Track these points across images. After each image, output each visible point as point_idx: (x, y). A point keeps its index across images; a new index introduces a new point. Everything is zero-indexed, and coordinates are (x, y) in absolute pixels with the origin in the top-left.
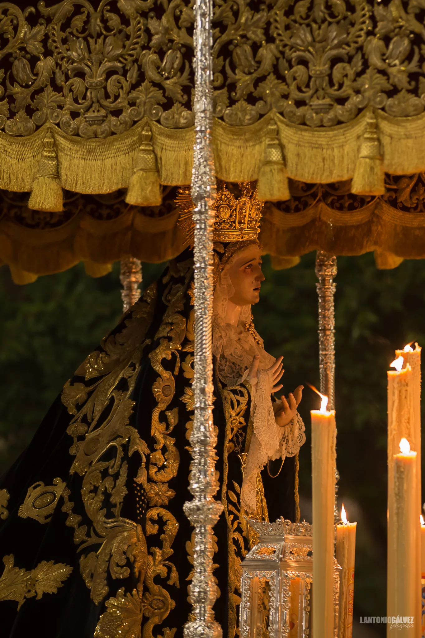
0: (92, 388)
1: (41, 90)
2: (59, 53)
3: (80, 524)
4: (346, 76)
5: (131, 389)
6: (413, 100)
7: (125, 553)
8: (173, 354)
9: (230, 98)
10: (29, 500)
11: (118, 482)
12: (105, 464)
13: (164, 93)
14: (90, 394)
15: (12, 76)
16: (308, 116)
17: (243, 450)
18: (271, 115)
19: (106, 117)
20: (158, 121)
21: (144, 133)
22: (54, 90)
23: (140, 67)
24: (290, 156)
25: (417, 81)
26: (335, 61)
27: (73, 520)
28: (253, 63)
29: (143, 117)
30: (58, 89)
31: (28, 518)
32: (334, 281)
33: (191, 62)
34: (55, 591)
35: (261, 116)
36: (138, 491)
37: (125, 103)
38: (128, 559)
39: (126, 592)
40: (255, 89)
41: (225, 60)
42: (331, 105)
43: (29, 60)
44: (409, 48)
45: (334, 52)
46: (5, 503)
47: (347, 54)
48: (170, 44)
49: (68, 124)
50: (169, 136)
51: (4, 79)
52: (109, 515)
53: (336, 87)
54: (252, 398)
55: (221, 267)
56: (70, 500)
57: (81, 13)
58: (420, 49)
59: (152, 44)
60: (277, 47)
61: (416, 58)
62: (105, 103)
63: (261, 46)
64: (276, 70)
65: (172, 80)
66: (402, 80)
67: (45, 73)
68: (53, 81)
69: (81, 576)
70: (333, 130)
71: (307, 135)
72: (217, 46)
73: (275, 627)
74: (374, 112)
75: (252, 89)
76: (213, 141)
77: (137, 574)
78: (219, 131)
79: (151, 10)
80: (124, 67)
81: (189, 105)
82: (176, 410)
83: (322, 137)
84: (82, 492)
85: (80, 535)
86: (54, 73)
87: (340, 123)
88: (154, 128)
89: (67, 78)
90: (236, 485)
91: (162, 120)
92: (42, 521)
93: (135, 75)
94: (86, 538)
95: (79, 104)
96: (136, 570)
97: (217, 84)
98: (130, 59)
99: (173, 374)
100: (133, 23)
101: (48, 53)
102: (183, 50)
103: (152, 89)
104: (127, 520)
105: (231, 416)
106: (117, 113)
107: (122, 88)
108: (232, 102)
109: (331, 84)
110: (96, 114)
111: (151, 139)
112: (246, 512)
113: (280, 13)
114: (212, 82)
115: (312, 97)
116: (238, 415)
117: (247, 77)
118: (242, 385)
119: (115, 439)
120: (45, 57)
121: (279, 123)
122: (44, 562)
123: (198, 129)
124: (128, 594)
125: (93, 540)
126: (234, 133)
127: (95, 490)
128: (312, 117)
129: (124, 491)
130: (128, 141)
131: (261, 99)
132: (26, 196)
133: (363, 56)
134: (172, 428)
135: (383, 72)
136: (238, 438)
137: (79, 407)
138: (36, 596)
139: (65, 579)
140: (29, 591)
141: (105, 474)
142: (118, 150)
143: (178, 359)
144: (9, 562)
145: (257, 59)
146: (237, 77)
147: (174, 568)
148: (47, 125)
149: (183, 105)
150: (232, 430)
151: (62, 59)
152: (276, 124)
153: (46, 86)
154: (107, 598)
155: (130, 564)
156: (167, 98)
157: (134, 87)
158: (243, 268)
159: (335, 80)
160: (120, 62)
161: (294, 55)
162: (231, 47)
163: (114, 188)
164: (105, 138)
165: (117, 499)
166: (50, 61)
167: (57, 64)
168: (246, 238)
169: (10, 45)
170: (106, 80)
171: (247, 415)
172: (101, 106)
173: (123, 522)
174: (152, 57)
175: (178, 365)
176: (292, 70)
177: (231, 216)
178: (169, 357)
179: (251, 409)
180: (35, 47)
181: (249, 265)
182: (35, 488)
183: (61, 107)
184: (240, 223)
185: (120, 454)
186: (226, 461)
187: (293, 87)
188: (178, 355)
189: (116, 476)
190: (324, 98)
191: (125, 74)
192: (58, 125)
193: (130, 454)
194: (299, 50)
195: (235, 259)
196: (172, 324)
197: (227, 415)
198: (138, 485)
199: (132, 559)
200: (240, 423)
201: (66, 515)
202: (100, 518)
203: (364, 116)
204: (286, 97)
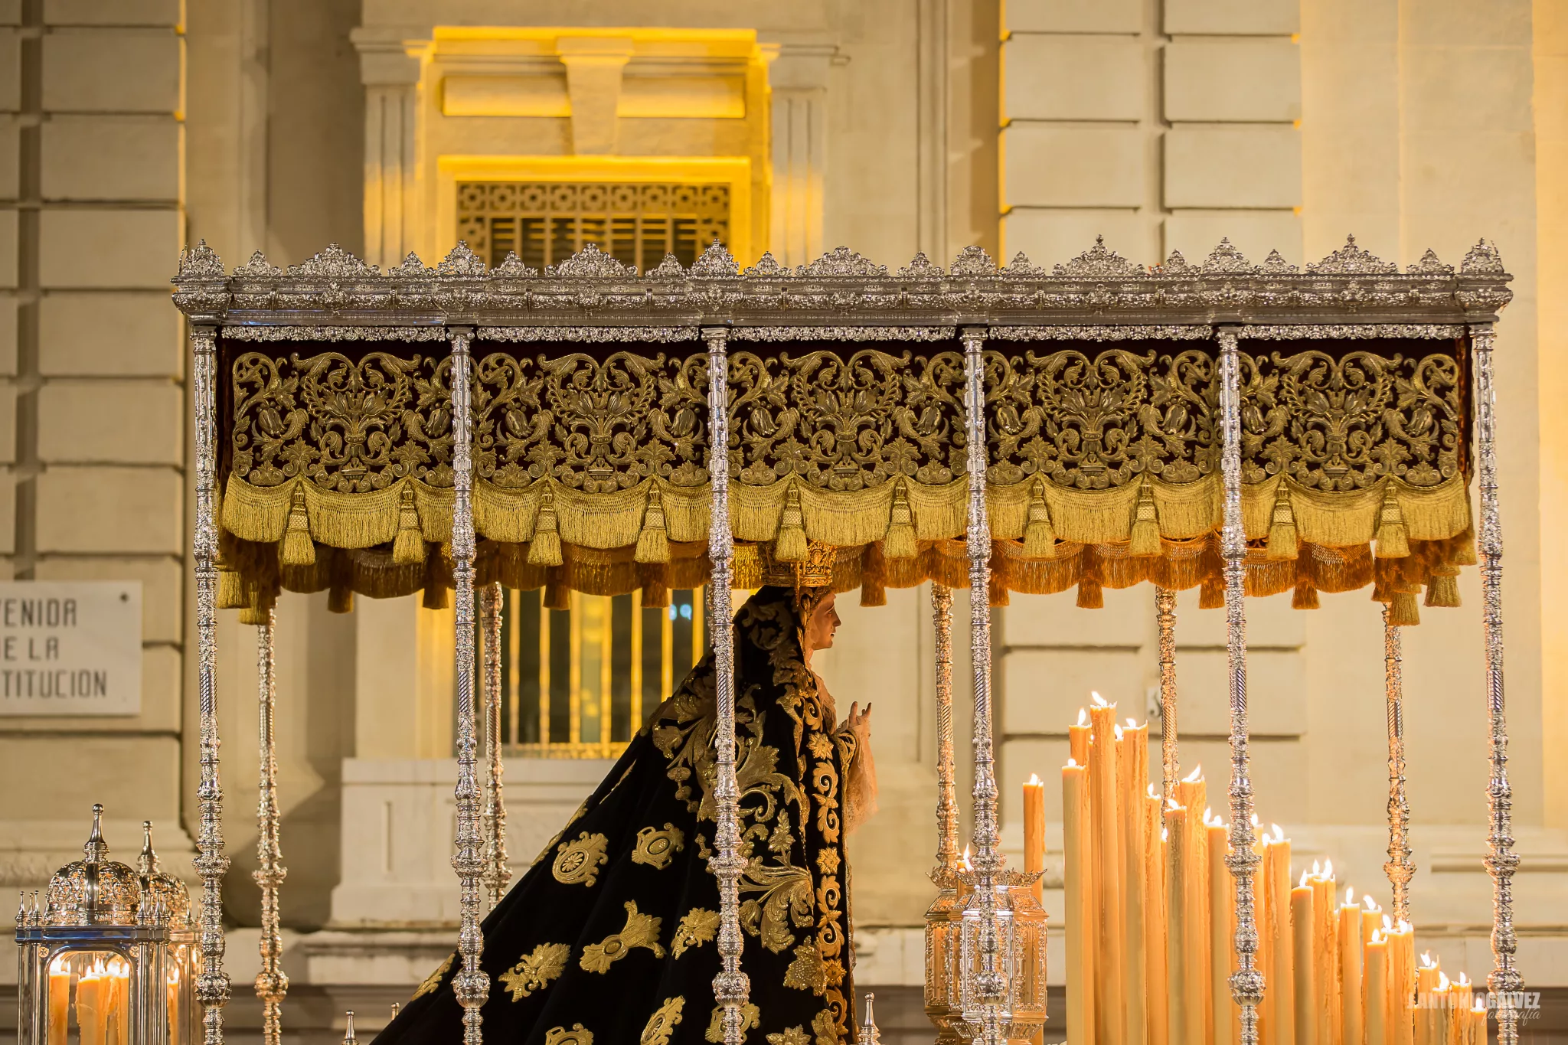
0: (687, 731)
1: (783, 440)
2: (805, 405)
4: (1120, 441)
5: (761, 735)
6: (1189, 466)
7: (804, 902)
9: (992, 457)
10: (642, 846)
11: (778, 830)
12: (747, 811)
13: (673, 450)
14: (685, 739)
15: (751, 425)
16: (1079, 478)
18: (1037, 475)
19: (859, 469)
20: (914, 476)
21: (898, 487)
22: (800, 441)
23: (893, 422)
24: (1056, 517)
25: (1194, 449)
26: (1109, 426)
28: (1019, 423)
29: (898, 472)
30: (804, 441)
33: (951, 420)
34: (712, 938)
35: (1027, 475)
37: (879, 457)
39: (812, 940)
40: (1019, 449)
41: (986, 420)
42: (1104, 469)
43: (770, 410)
44: (1186, 418)
45: (1108, 417)
46: (604, 848)
47: (1121, 420)
48: (929, 402)
49: (815, 475)
50: (924, 492)
51: (742, 428)
52: (770, 863)
53: (1110, 451)
57: (830, 366)
59: (908, 400)
60: (1046, 409)
61: (1193, 427)
62: (857, 456)
63: (1027, 407)
64: (1043, 431)
65: (930, 437)
66: (1179, 447)
67: (791, 425)
68: (797, 433)
70: (1103, 493)
71: (1075, 496)
74: (1148, 477)
75: (1016, 450)
79: (906, 367)
80: (876, 422)
81: (946, 462)
82: (804, 756)
83: (1091, 498)
86: (799, 425)
87: (1111, 485)
88: (909, 483)
91: (918, 475)
92: (659, 867)
93: (889, 430)
95: (828, 455)
98: (883, 413)
100: (889, 379)
101: (791, 404)
102: (943, 408)
103: (907, 444)
104: (801, 869)
106: (871, 466)
107: (875, 442)
108: (994, 461)
109: (1105, 449)
110: (847, 466)
111: (905, 493)
113: (1050, 377)
115: (1084, 459)
117: (1013, 438)
119: (756, 786)
120: (789, 408)
121: (1045, 483)
124: (815, 942)
125: (747, 887)
128: (1083, 479)
129: (790, 840)
130: (880, 495)
131: (1026, 459)
133: (1138, 422)
135: (1159, 440)
137: (676, 751)
138: (697, 944)
140: (688, 938)
141: (750, 820)
142: (869, 503)
145: (1023, 420)
146: (1002, 437)
148: (791, 475)
149: (940, 461)
151: (809, 410)
152: (1042, 484)
153: (790, 436)
154: (793, 947)
156: (922, 454)
157: (888, 441)
158: (826, 614)
159: (1109, 445)
160: (872, 416)
161: (1067, 418)
162: (995, 408)
163: (867, 541)
164: (857, 490)
165: (781, 847)
166: (794, 412)
167: (802, 415)
169: (749, 393)
170: (859, 433)
172: (853, 459)
173: (797, 870)
174: (908, 413)
176: (1062, 433)
178: (800, 704)
180: (779, 397)
181: (832, 610)
182: (647, 832)
183: (808, 458)
185: (771, 801)
187: (1064, 448)
190: (1096, 461)
191: (878, 429)
192: (804, 476)
193: (788, 802)
202: (755, 865)
204: (1054, 458)
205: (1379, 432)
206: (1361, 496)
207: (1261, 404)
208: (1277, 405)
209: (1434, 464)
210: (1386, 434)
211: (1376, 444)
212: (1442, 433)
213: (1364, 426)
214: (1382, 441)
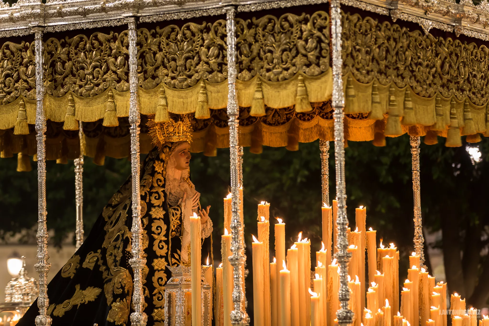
0: (115, 209)
1: (67, 76)
2: (74, 59)
3: (105, 270)
4: (192, 65)
5: (127, 209)
6: (220, 75)
7: (120, 282)
8: (145, 193)
9: (144, 77)
10: (87, 260)
11: (119, 251)
12: (115, 243)
13: (117, 76)
15: (55, 70)
16: (176, 84)
17: (180, 235)
18: (162, 84)
19: (93, 87)
20: (115, 88)
21: (109, 94)
22: (72, 76)
23: (107, 64)
26: (187, 59)
27: (103, 268)
28: (154, 61)
29: (109, 87)
30: (74, 75)
31: (87, 268)
32: (242, 158)
33: (128, 61)
34: (94, 300)
35: (158, 84)
36: (127, 255)
37: (101, 81)
38: (121, 285)
39: (120, 300)
41: (142, 60)
42: (186, 79)
43: (62, 63)
44: (218, 52)
45: (187, 55)
46: (79, 262)
47: (192, 55)
48: (119, 54)
49: (77, 90)
50: (120, 95)
51: (52, 72)
52: (116, 266)
53: (188, 70)
54: (182, 211)
55: (170, 153)
56: (101, 259)
57: (83, 41)
58: (223, 52)
59: (112, 54)
60: (164, 54)
61: (221, 56)
62: (93, 81)
63: (157, 53)
64: (163, 63)
65: (121, 70)
66: (215, 67)
67: (69, 69)
68: (72, 72)
69: (104, 293)
70: (187, 90)
71: (176, 93)
72: (139, 54)
73: (178, 314)
74: (204, 81)
75: (154, 73)
76: (138, 96)
77: (126, 292)
78: (141, 92)
79: (111, 39)
80: (100, 65)
81: (127, 81)
82: (147, 218)
83: (183, 93)
84: (107, 255)
85: (105, 275)
86: (72, 68)
87: (190, 86)
88: (114, 92)
89: (78, 70)
90: (178, 251)
91: (117, 88)
92: (91, 269)
93: (105, 68)
94: (107, 276)
95: (82, 82)
96: (126, 290)
97: (139, 71)
98: (103, 61)
99: (145, 202)
100: (104, 44)
101: (70, 59)
102: (125, 56)
103: (113, 74)
104: (122, 268)
105: (172, 220)
106: (98, 85)
107: (100, 74)
108: (145, 79)
109: (186, 69)
110: (89, 86)
111: (112, 97)
112: (183, 263)
113: (165, 38)
114: (136, 70)
115: (178, 75)
116: (176, 219)
117: (151, 67)
118: (178, 206)
119: (119, 232)
120: (68, 62)
121: (165, 88)
122: (89, 287)
123: (132, 91)
124: (121, 301)
125: (109, 277)
126: (147, 93)
127: (111, 254)
128: (178, 84)
129: (121, 255)
130: (103, 98)
131: (157, 77)
132: (62, 123)
133: (199, 56)
134: (145, 226)
135: (207, 63)
136: (177, 230)
138: (85, 303)
139: (98, 295)
140: (82, 300)
141: (115, 247)
142: (99, 102)
143: (148, 195)
144: (78, 287)
145: (155, 59)
146: (147, 68)
147: (147, 289)
148: (70, 92)
149: (125, 80)
150: (174, 226)
151: (75, 62)
152: (163, 88)
153: (69, 74)
154: (112, 303)
155: (123, 288)
156: (119, 78)
157: (105, 73)
158: (180, 153)
159: (187, 67)
160: (99, 62)
161: (170, 56)
162: (144, 54)
163: (97, 119)
164: (93, 96)
165: (118, 259)
166: (70, 63)
167: (74, 64)
168: (181, 140)
169: (54, 56)
170: (93, 70)
171: (181, 219)
172: (91, 82)
173: (120, 268)
174: (112, 59)
175: (148, 197)
176: (170, 63)
177: (174, 130)
179: (182, 217)
180: (64, 57)
181: (183, 152)
182: (90, 254)
183: (75, 83)
184: (178, 133)
185: (121, 238)
186: (170, 240)
187: (170, 71)
188: (148, 193)
189: (119, 248)
190: (183, 76)
191: (101, 68)
192: (74, 91)
193: (124, 238)
194: (172, 54)
195: (177, 149)
196: (145, 179)
197: (171, 220)
198: (127, 252)
199: (123, 285)
200: (178, 223)
201: (99, 266)
202: (113, 267)
203: (200, 83)
204: (167, 75)
205: (294, 52)
206: (288, 83)
207: (248, 43)
208: (255, 42)
209: (318, 65)
210: (298, 53)
211: (294, 57)
212: (321, 49)
213: (288, 49)
214: (296, 56)
